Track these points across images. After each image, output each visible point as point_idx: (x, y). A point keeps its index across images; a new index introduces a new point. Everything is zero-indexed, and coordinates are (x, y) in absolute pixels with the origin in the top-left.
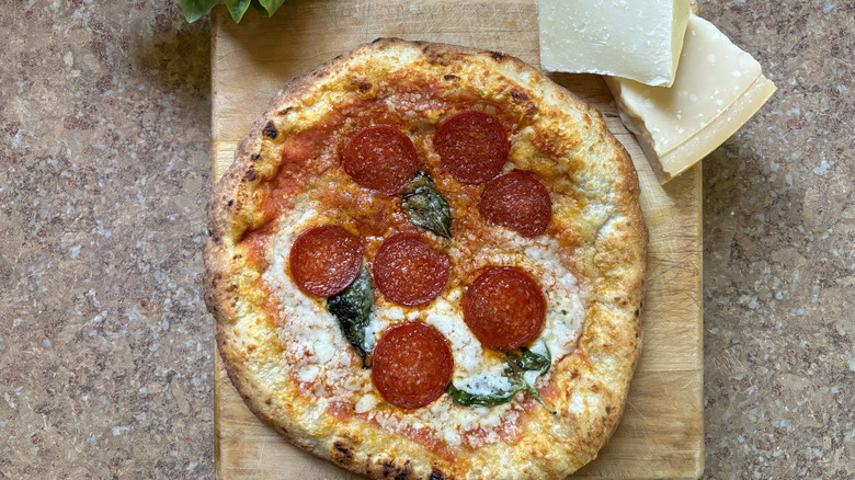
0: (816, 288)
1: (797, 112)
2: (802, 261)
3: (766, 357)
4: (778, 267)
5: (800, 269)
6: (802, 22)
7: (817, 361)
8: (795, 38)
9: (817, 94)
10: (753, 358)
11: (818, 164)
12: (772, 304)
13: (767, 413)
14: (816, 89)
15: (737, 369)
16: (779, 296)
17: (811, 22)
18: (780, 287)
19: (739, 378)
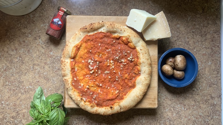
0: (208, 87)
1: (205, 52)
2: (205, 82)
3: (198, 101)
4: (200, 83)
5: (205, 83)
6: (206, 35)
7: (208, 102)
8: (204, 38)
9: (209, 49)
10: (195, 101)
11: (209, 63)
12: (199, 90)
13: (198, 112)
14: (208, 48)
15: (192, 103)
16: (201, 88)
17: (208, 35)
18: (201, 87)
19: (193, 105)
